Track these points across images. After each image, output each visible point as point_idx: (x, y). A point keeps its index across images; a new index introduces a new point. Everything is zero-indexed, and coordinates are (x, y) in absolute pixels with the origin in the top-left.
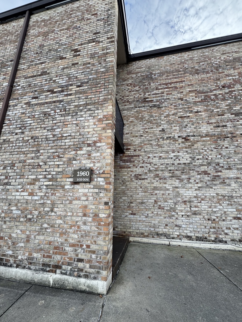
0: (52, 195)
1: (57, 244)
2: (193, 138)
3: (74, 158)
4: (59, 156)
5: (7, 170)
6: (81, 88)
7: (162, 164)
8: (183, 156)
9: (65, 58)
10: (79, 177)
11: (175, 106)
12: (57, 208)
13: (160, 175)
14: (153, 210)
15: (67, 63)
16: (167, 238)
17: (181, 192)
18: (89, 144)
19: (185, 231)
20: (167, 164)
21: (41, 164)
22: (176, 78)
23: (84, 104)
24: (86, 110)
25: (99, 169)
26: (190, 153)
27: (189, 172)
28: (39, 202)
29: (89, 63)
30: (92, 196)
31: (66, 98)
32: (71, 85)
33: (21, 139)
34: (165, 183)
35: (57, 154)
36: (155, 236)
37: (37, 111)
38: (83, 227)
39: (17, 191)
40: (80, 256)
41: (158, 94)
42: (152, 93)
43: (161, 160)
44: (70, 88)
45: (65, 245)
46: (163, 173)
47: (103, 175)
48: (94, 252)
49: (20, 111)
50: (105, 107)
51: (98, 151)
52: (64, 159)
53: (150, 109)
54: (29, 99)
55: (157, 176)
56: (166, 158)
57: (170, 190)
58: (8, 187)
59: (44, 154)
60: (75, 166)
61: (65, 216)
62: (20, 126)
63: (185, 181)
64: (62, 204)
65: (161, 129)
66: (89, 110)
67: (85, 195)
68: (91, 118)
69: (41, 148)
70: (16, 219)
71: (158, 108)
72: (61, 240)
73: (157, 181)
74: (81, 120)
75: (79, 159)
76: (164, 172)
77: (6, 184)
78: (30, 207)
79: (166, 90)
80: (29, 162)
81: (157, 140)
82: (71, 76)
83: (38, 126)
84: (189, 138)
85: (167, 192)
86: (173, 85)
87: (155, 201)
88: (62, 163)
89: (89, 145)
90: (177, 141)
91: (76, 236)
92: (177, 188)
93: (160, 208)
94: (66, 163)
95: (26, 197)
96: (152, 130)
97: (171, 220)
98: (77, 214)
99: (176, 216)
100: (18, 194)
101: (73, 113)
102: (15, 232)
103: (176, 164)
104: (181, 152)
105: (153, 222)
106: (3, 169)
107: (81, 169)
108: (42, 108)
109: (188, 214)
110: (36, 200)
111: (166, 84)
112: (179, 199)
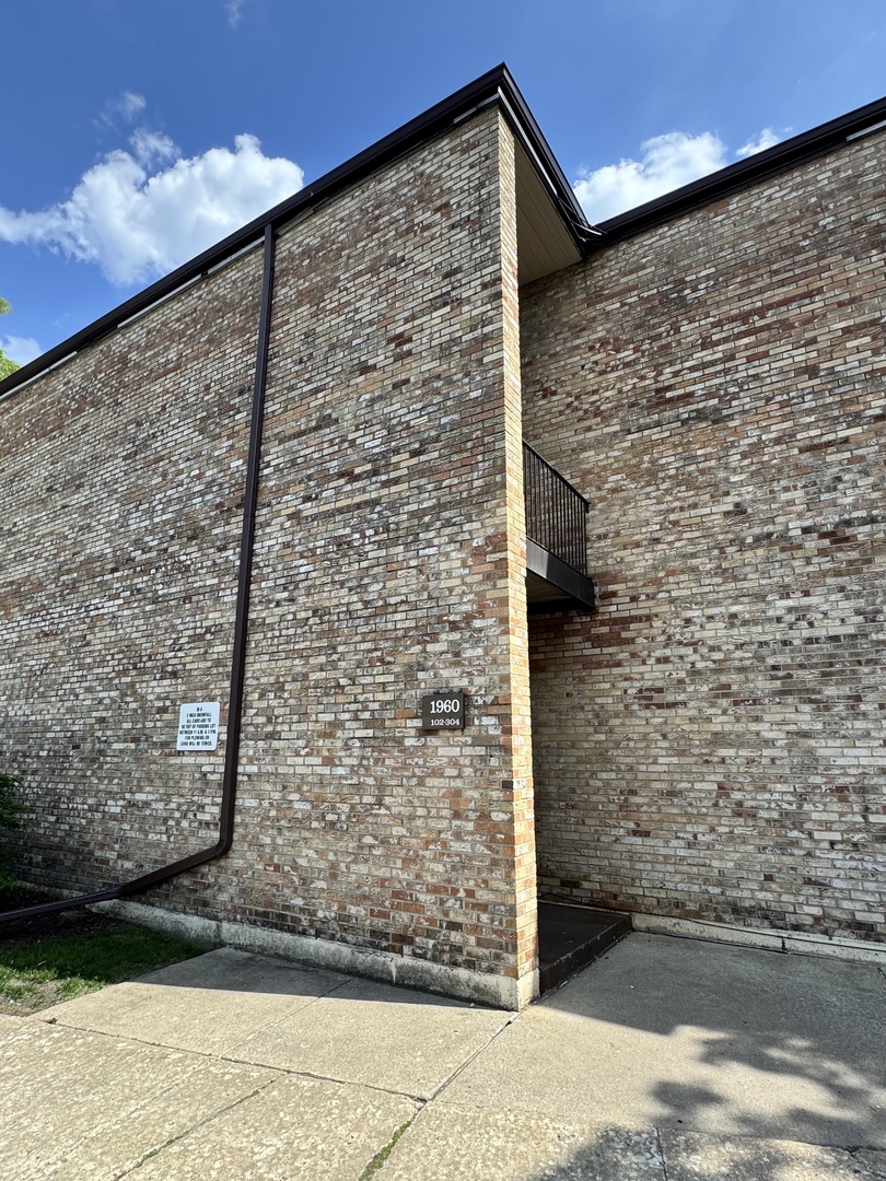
0: (376, 764)
1: (398, 886)
2: (867, 528)
3: (419, 664)
4: (382, 660)
5: (268, 700)
6: (423, 458)
7: (740, 646)
8: (825, 607)
9: (374, 368)
10: (437, 716)
11: (783, 404)
12: (392, 796)
13: (735, 688)
14: (715, 821)
15: (380, 384)
16: (774, 927)
17: (821, 752)
18: (454, 622)
19: (846, 905)
20: (761, 644)
21: (343, 682)
22: (783, 283)
23: (433, 507)
24: (438, 524)
25: (483, 692)
26: (859, 595)
27: (854, 672)
28: (349, 782)
29: (438, 377)
30: (471, 765)
31: (385, 491)
32: (396, 451)
33: (290, 617)
34: (757, 719)
35: (379, 653)
36: (727, 917)
37: (319, 537)
38: (456, 846)
39: (298, 755)
40: (452, 917)
41: (713, 363)
42: (687, 365)
43: (735, 631)
44: (394, 459)
45: (418, 887)
46: (747, 680)
47: (495, 710)
48: (484, 907)
49: (280, 540)
50: (489, 511)
51: (479, 641)
52: (397, 669)
53: (683, 430)
54: (296, 502)
55: (723, 690)
56: (755, 622)
57: (779, 743)
58: (276, 744)
59: (348, 657)
60: (423, 685)
61: (412, 818)
62: (283, 581)
63: (840, 708)
64: (402, 786)
65: (731, 508)
66: (448, 523)
67: (454, 762)
68: (452, 546)
69: (339, 639)
70: (300, 823)
71: (715, 422)
72: (406, 876)
73: (725, 712)
74: (429, 556)
75: (433, 667)
76: (751, 676)
77: (272, 736)
78: (329, 792)
79: (746, 341)
80: (314, 677)
81: (716, 552)
82: (394, 422)
83: (324, 579)
84: (849, 532)
85: (766, 752)
86: (771, 317)
87: (721, 786)
88: (391, 678)
89: (454, 627)
90: (800, 547)
91: (440, 868)
92: (805, 735)
93: (739, 811)
94: (402, 678)
95: (319, 770)
96: (693, 513)
97: (788, 860)
98: (438, 812)
99: (807, 844)
100: (299, 760)
101: (407, 535)
102: (304, 854)
103: (796, 642)
104: (819, 590)
105: (715, 863)
106: (259, 699)
107: (438, 693)
108: (331, 527)
109: (857, 837)
110: (341, 777)
111: (744, 317)
112: (818, 780)
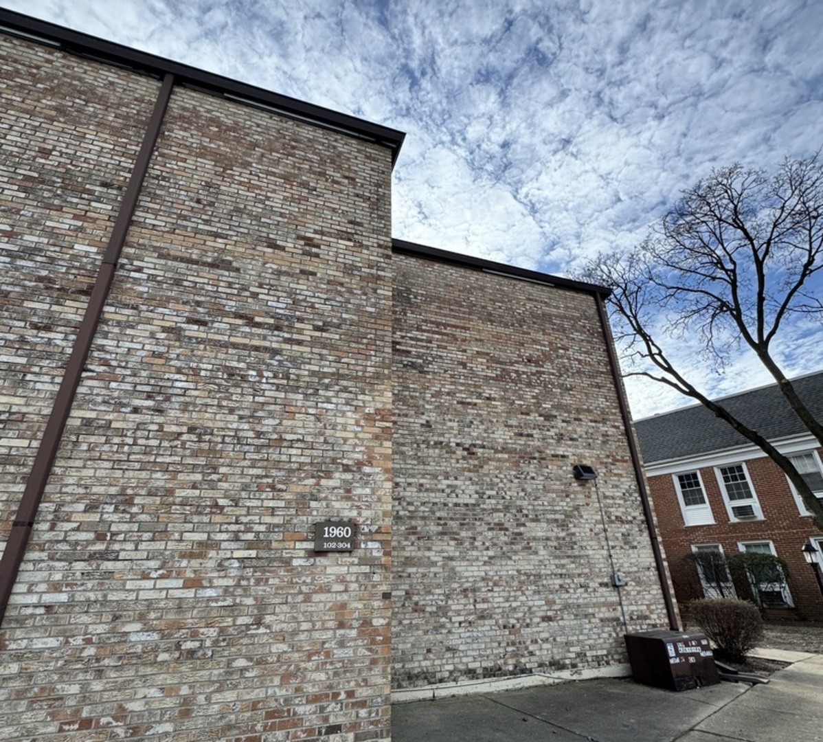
0: (258, 582)
1: (273, 704)
2: (481, 450)
3: (312, 494)
4: (273, 488)
5: (102, 514)
6: (324, 334)
7: (423, 504)
8: (463, 487)
9: (283, 249)
10: (329, 540)
11: (452, 376)
12: (274, 614)
13: (419, 529)
14: (402, 617)
15: (288, 264)
16: (430, 683)
17: (458, 569)
18: (347, 465)
19: (465, 660)
20: (434, 504)
21: (221, 502)
22: (454, 317)
23: (333, 374)
24: (337, 388)
25: (369, 522)
26: (477, 484)
27: (474, 524)
28: (220, 604)
29: (342, 284)
30: (357, 581)
31: (288, 347)
32: (301, 320)
33: (155, 427)
34: (429, 549)
35: (270, 480)
36: (404, 684)
37: (204, 361)
38: (339, 653)
39: (145, 576)
40: (332, 721)
41: (421, 340)
42: (409, 335)
43: (421, 494)
44: (298, 325)
45: (297, 701)
46: (426, 525)
47: (379, 537)
48: (363, 704)
49: (147, 347)
50: (378, 391)
51: (367, 483)
52: (288, 496)
53: (404, 370)
54: (176, 319)
55: (412, 531)
56: (432, 490)
57: (439, 564)
58: (109, 565)
59: (232, 479)
60: (315, 513)
61: (295, 633)
62: (148, 389)
63: (467, 544)
64: (286, 603)
65: (424, 422)
66: (345, 390)
67: (341, 580)
68: (348, 408)
69: (222, 460)
70: (146, 657)
71: (420, 372)
72: (284, 692)
73: (412, 544)
74: (327, 410)
75: (326, 499)
76: (428, 522)
77: (103, 556)
78: (190, 619)
79: (437, 336)
80: (183, 494)
81: (415, 445)
82: (301, 297)
83: (209, 401)
84: (475, 450)
85: (433, 569)
86: (449, 330)
87: (407, 593)
88: (282, 504)
89: (347, 469)
90: (454, 453)
91: (322, 676)
92: (451, 559)
93: (418, 609)
94: (294, 504)
95: (178, 594)
96: (405, 419)
97: (439, 637)
98: (323, 624)
99: (448, 625)
100: (149, 584)
101: (307, 388)
103: (450, 505)
104: (462, 478)
105: (400, 646)
106: (85, 511)
107: (329, 520)
108: (221, 356)
109: (471, 618)
110: (210, 599)
111: (438, 324)
112: (455, 585)
